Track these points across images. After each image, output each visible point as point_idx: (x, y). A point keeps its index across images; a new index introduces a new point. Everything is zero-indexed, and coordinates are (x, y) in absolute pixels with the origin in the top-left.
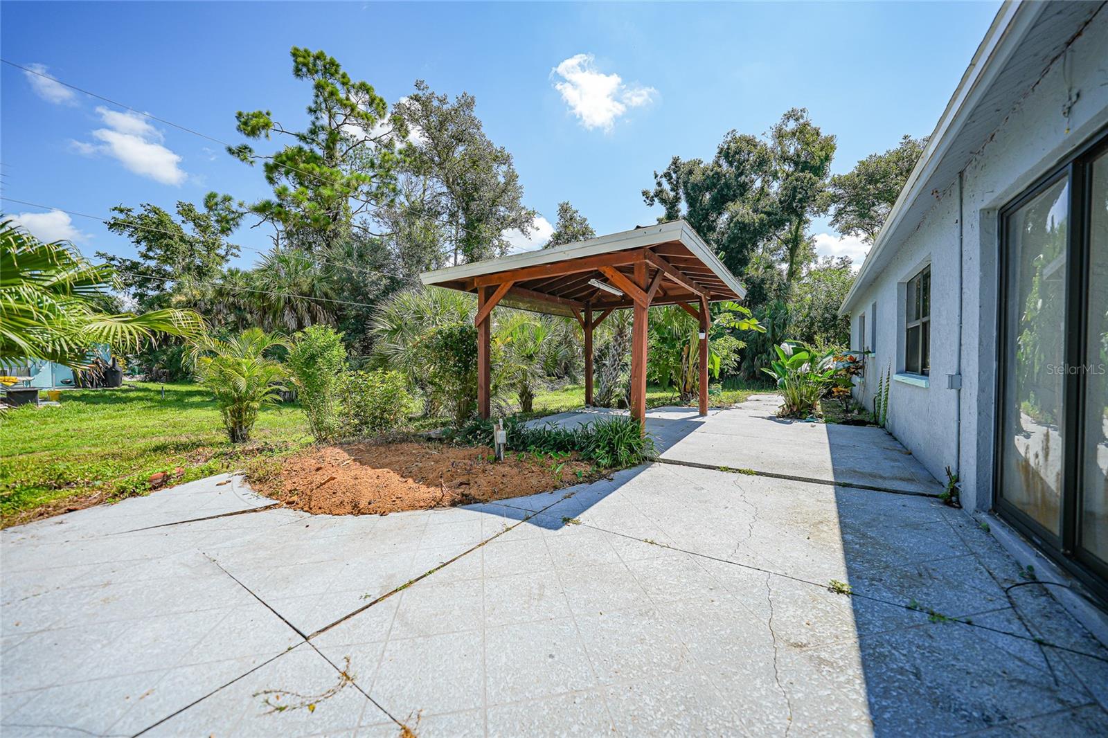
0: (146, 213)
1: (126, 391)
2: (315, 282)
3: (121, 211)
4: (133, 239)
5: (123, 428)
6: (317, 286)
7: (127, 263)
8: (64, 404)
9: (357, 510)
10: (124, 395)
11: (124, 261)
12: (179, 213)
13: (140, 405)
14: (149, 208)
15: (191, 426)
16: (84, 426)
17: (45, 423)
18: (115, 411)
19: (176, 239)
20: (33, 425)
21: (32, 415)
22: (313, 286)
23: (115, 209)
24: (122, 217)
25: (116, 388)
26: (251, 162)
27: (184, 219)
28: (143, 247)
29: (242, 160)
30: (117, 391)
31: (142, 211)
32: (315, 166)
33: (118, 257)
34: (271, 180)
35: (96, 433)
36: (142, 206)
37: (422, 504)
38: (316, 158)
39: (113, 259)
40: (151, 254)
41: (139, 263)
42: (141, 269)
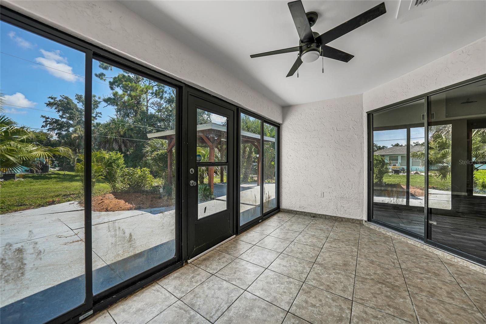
0: (62, 99)
1: (50, 174)
2: (126, 131)
3: (52, 98)
4: (57, 110)
5: (47, 189)
6: (127, 133)
7: (54, 120)
8: (25, 179)
9: (107, 210)
10: (49, 176)
11: (53, 119)
12: (76, 99)
13: (55, 180)
14: (64, 97)
15: (73, 188)
16: (32, 187)
17: (18, 186)
18: (44, 182)
19: (75, 110)
20: (13, 187)
21: (13, 184)
22: (125, 132)
23: (50, 97)
24: (52, 101)
25: (46, 173)
26: (105, 80)
27: (78, 101)
28: (61, 113)
29: (101, 79)
30: (47, 174)
31: (60, 98)
32: (129, 83)
33: (50, 117)
34: (112, 89)
35: (36, 190)
36: (61, 96)
37: (126, 209)
38: (130, 79)
39: (48, 118)
40: (64, 116)
41: (59, 120)
42: (60, 122)
